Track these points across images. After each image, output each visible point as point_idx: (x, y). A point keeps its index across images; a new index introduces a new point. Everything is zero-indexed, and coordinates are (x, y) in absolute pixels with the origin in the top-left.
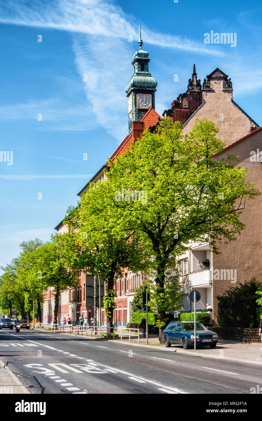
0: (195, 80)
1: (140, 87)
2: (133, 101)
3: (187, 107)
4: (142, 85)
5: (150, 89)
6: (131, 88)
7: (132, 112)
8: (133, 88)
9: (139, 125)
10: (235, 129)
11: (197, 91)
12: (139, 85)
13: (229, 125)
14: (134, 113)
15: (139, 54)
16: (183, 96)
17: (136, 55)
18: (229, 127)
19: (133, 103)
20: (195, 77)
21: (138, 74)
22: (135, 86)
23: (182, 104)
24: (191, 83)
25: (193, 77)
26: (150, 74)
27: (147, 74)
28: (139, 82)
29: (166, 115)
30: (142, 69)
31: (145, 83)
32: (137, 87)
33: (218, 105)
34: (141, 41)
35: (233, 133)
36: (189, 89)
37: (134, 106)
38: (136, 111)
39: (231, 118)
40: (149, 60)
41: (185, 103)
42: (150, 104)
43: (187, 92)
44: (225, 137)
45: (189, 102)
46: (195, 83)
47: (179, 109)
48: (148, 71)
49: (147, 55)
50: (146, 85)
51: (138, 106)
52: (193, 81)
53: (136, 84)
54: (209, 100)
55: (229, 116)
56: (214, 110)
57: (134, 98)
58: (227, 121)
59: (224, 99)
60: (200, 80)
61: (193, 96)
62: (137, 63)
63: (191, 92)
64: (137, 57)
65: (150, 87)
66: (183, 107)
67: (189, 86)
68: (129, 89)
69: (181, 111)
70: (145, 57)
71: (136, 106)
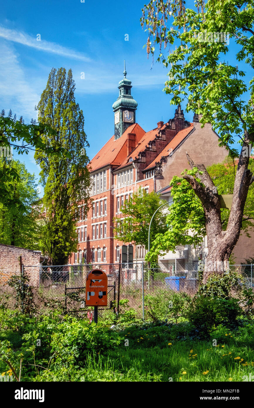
0: (180, 110)
1: (126, 106)
2: (121, 116)
3: (174, 128)
4: (127, 105)
5: (133, 108)
6: (119, 106)
7: (119, 124)
8: (120, 107)
9: (132, 136)
10: (214, 149)
11: (181, 117)
12: (125, 104)
13: (210, 146)
14: (121, 125)
15: (124, 82)
16: (172, 121)
17: (122, 82)
18: (210, 147)
19: (120, 117)
20: (179, 108)
21: (124, 96)
22: (122, 105)
23: (171, 126)
24: (177, 112)
25: (178, 108)
26: (132, 97)
27: (131, 97)
28: (125, 103)
29: (161, 133)
30: (127, 93)
31: (129, 103)
32: (124, 106)
33: (203, 131)
34: (126, 72)
35: (213, 151)
36: (175, 116)
37: (121, 120)
38: (122, 124)
39: (211, 141)
40: (132, 86)
41: (173, 126)
42: (133, 119)
43: (174, 118)
44: (207, 153)
45: (176, 125)
46: (180, 112)
47: (169, 130)
48: (130, 94)
49: (130, 83)
50: (130, 105)
51: (124, 120)
52: (178, 111)
53: (123, 104)
54: (198, 128)
55: (210, 139)
56: (201, 135)
57: (121, 114)
58: (209, 143)
59: (207, 128)
60: (183, 111)
61: (178, 121)
62: (123, 88)
63: (177, 118)
64: (123, 84)
65: (132, 107)
66: (172, 128)
67: (176, 114)
68: (117, 107)
69: (170, 131)
70: (128, 84)
71: (122, 120)
